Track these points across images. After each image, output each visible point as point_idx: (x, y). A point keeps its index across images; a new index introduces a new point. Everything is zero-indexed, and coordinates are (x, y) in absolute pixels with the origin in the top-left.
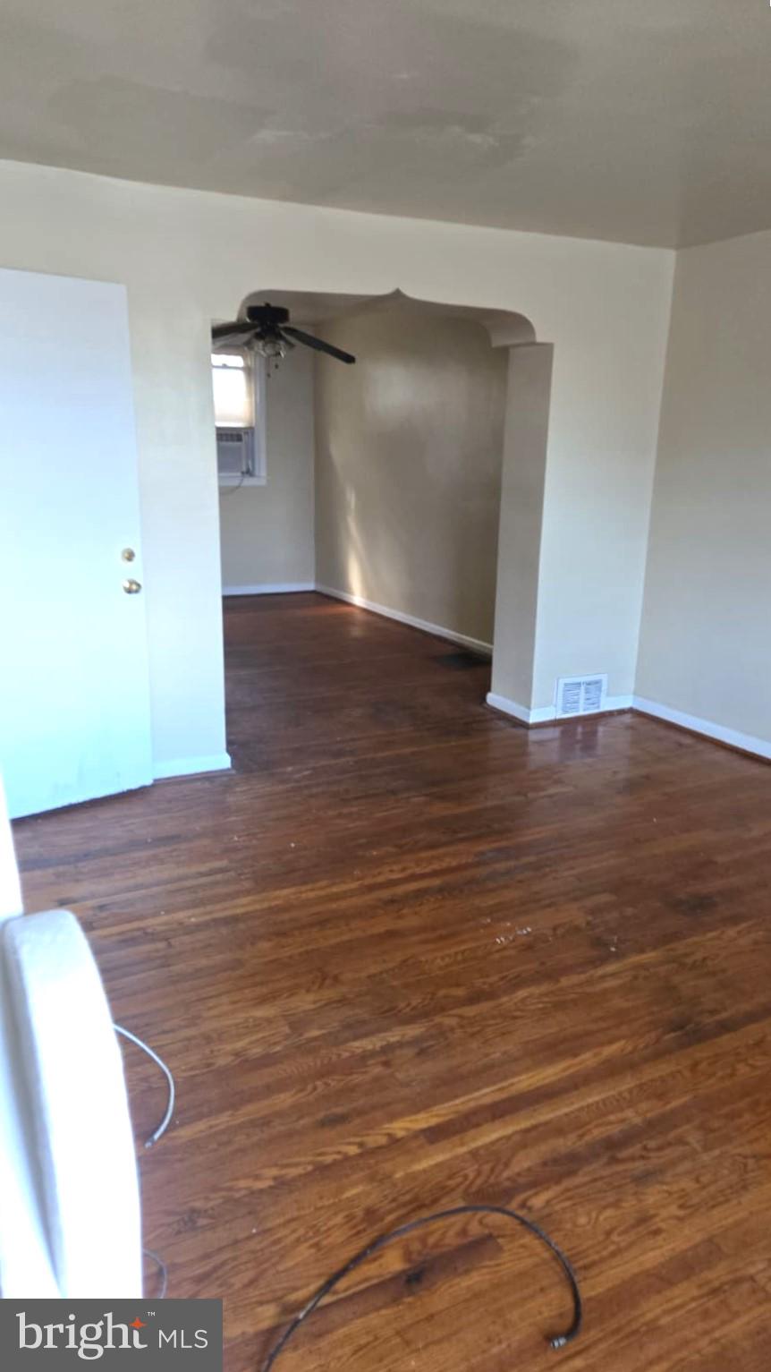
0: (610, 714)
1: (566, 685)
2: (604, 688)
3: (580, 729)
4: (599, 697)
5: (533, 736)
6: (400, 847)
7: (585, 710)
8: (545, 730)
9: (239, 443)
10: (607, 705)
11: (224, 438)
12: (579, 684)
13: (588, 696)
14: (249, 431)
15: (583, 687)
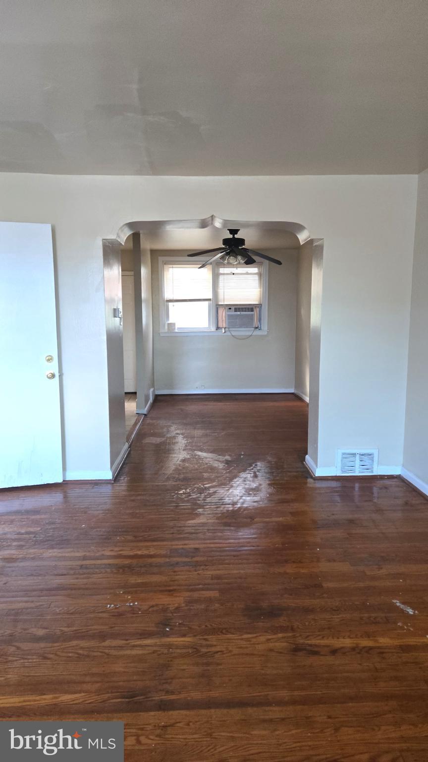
0: (382, 477)
1: (344, 454)
2: (376, 459)
3: (357, 485)
4: (372, 465)
5: (319, 485)
6: (135, 537)
7: (360, 472)
8: (329, 482)
9: (252, 313)
10: (379, 470)
11: (244, 310)
12: (354, 455)
13: (362, 463)
14: (259, 306)
15: (358, 457)
